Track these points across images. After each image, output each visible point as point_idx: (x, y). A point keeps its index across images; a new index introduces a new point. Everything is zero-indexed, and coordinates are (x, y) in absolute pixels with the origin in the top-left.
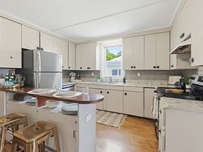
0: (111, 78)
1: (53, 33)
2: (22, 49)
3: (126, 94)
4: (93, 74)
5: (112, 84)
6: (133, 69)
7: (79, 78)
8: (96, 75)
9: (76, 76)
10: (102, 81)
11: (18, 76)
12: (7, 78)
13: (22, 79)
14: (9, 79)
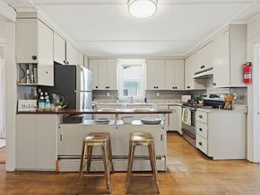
2: (54, 62)
6: (156, 89)
8: (112, 95)
11: (54, 96)
12: (42, 98)
13: (61, 100)
14: (45, 100)
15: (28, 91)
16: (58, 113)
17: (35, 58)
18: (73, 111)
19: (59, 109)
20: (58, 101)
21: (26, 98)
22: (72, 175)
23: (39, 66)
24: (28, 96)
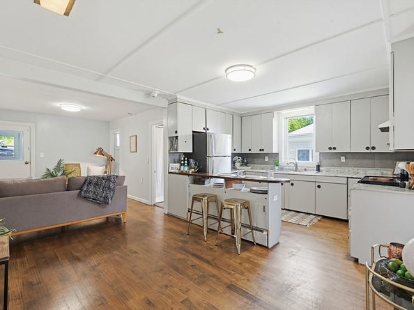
0: (296, 165)
1: (219, 107)
2: (193, 132)
3: (319, 187)
4: (267, 159)
5: (298, 173)
6: (333, 151)
7: (246, 164)
8: (272, 160)
9: (243, 162)
10: (281, 169)
11: (191, 160)
12: (182, 162)
13: (195, 164)
14: (184, 164)
15: (177, 157)
16: (189, 175)
17: (176, 132)
18: (205, 174)
19: (193, 172)
20: (193, 166)
21: (175, 163)
22: (198, 227)
23: (179, 138)
24: (176, 161)
